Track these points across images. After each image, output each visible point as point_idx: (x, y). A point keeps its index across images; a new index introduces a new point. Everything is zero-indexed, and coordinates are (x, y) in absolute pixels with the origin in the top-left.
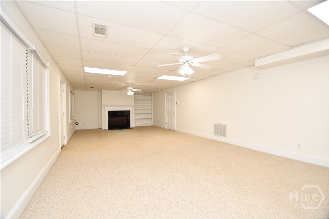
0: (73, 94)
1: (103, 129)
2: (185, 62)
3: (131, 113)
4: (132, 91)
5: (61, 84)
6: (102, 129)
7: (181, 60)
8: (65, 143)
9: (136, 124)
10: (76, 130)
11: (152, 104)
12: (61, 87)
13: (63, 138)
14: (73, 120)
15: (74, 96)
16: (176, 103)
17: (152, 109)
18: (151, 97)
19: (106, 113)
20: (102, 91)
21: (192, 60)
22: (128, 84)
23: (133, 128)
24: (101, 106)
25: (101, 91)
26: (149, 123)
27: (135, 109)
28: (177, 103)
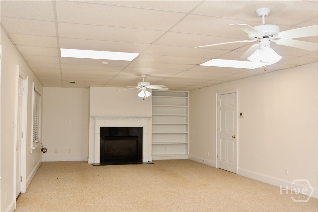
0: (40, 95)
1: (90, 162)
2: (261, 37)
3: (145, 131)
4: (147, 89)
5: (19, 79)
6: (87, 162)
7: (252, 35)
8: (23, 190)
9: (154, 154)
10: (42, 162)
11: (187, 113)
12: (20, 85)
13: (19, 179)
14: (38, 144)
15: (40, 97)
16: (238, 114)
17: (188, 124)
18: (185, 100)
19: (96, 132)
20: (91, 87)
21: (276, 34)
22: (140, 75)
23: (148, 163)
24: (87, 117)
25: (89, 88)
26: (182, 153)
27: (152, 124)
28: (241, 114)
